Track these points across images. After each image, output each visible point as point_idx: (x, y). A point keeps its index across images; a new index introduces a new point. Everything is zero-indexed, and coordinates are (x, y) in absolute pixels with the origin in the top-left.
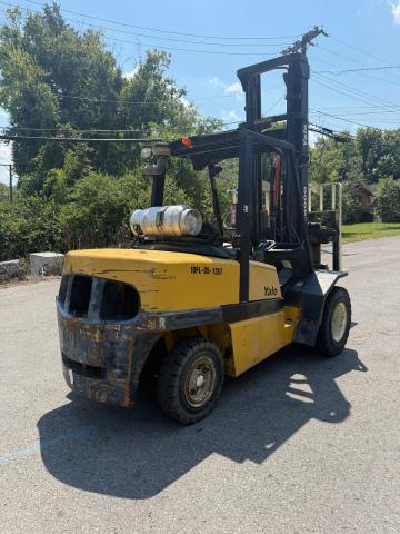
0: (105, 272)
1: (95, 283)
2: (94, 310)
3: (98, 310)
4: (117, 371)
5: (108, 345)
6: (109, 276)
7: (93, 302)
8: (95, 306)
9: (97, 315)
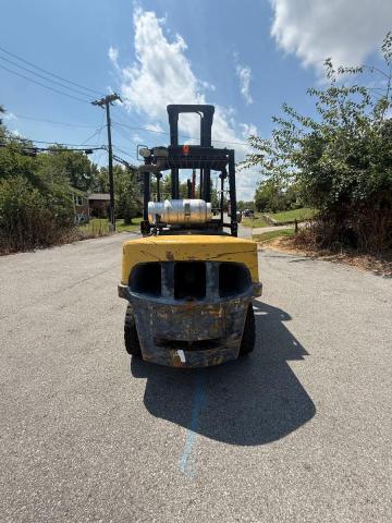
0: (219, 256)
1: (209, 267)
2: (213, 291)
3: (217, 290)
4: (235, 335)
5: (229, 317)
6: (224, 259)
7: (210, 284)
8: (213, 288)
9: (216, 295)
